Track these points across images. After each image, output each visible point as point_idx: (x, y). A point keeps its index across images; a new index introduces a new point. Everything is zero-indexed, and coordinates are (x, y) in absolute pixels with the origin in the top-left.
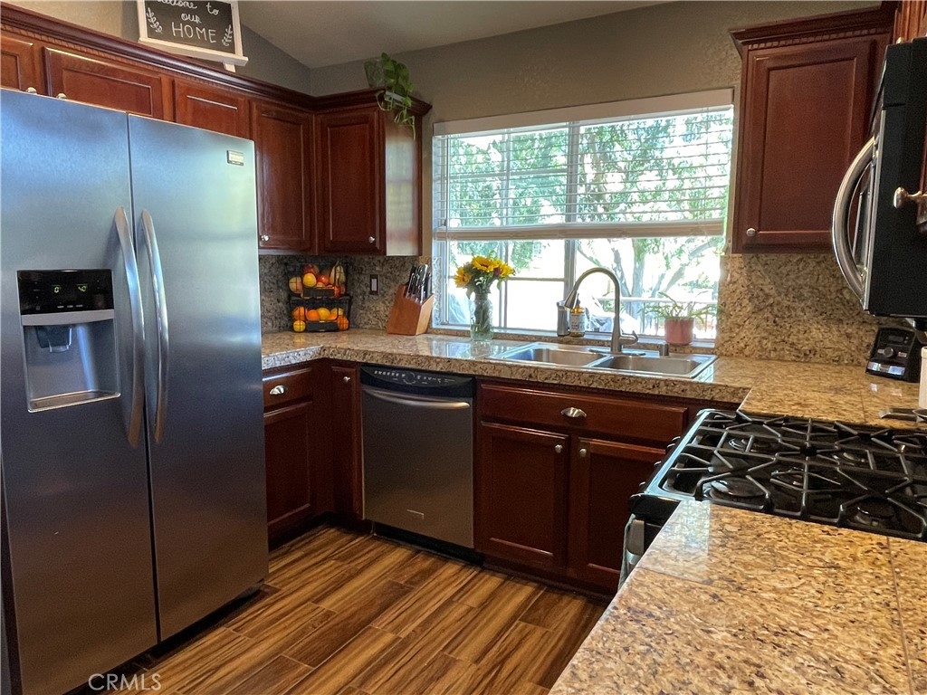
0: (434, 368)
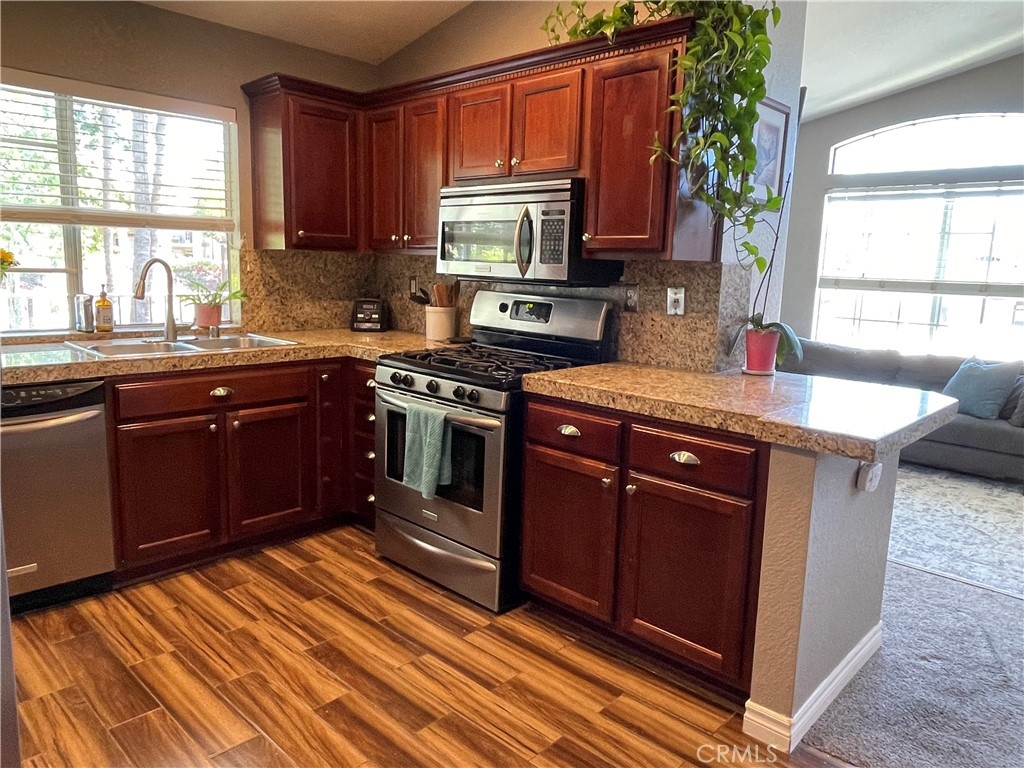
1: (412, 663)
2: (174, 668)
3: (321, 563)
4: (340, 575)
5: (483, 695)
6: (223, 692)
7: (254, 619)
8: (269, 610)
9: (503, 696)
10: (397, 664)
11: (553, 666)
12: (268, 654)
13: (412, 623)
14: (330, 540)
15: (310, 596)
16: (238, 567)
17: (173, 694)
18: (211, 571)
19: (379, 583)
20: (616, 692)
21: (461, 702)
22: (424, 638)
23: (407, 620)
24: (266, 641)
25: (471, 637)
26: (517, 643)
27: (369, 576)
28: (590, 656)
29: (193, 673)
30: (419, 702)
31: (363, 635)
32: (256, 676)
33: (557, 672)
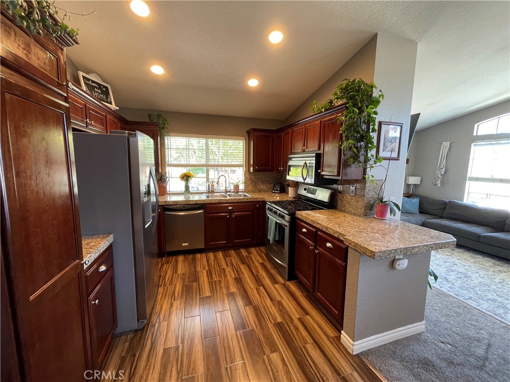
0: (191, 203)
1: (256, 288)
2: (205, 274)
3: (251, 255)
4: (254, 259)
5: (269, 302)
6: (211, 283)
7: (228, 266)
8: (232, 265)
9: (274, 304)
10: (252, 287)
11: (293, 300)
12: (225, 276)
13: (264, 278)
14: (258, 249)
15: (243, 263)
16: (233, 252)
17: (201, 280)
18: (226, 252)
19: (262, 264)
20: (307, 313)
21: (261, 302)
22: (264, 282)
23: (263, 276)
24: (227, 273)
25: (276, 286)
26: (288, 291)
27: (261, 261)
28: (307, 301)
29: (208, 276)
30: (251, 299)
31: (249, 277)
32: (220, 281)
33: (294, 302)
